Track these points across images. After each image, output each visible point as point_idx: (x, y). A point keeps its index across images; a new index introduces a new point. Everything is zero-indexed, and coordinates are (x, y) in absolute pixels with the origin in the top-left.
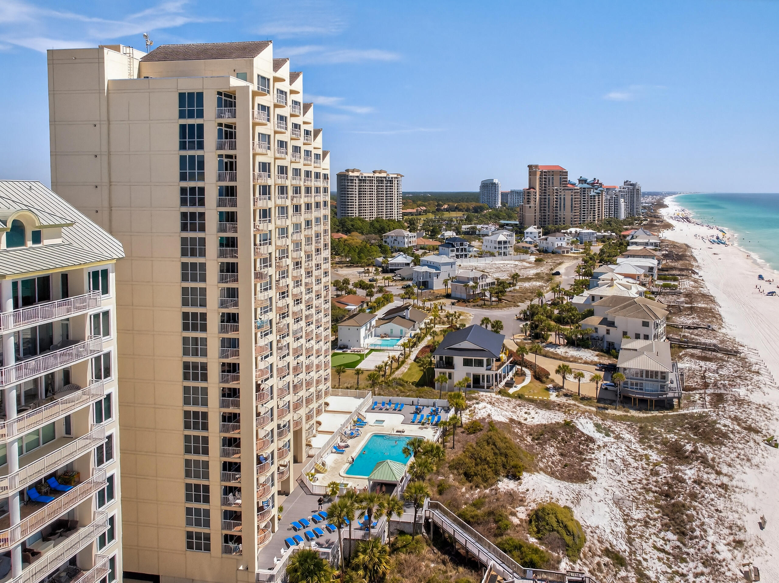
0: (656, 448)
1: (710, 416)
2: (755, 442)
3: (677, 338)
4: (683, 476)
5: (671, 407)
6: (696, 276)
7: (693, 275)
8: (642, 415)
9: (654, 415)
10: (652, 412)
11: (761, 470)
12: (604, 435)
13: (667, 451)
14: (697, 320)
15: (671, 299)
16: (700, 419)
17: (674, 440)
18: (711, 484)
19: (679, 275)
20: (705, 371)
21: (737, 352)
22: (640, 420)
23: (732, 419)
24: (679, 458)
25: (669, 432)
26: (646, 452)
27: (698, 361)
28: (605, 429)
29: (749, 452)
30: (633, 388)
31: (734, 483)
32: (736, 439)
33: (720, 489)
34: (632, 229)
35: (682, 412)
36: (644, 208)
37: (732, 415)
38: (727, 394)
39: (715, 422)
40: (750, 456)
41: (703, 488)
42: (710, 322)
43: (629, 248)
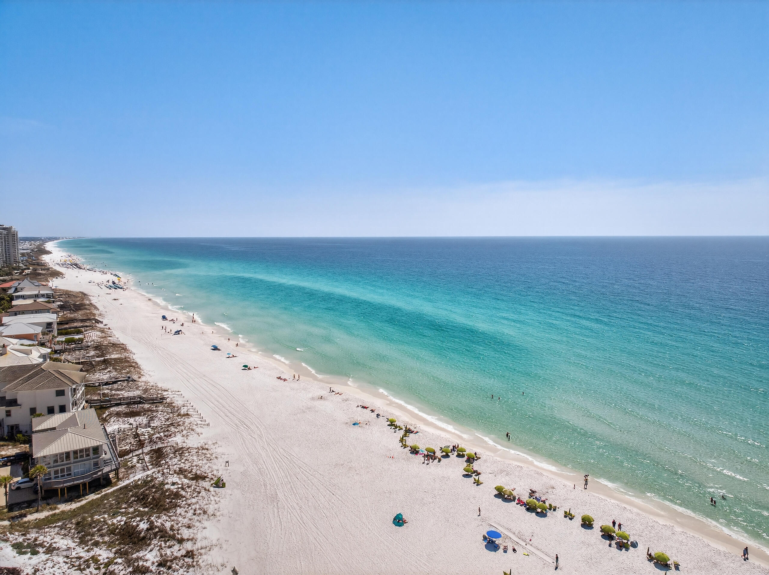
0: (103, 543)
1: (156, 478)
2: (205, 489)
3: (96, 398)
4: (145, 563)
5: (108, 483)
6: (100, 325)
7: (97, 325)
8: (74, 506)
9: (90, 499)
10: (87, 497)
11: (219, 518)
12: (29, 555)
13: (117, 540)
14: (114, 374)
15: (80, 355)
16: (145, 486)
17: (122, 523)
18: (176, 558)
19: (82, 327)
20: (137, 428)
21: (163, 398)
22: (74, 513)
23: (178, 474)
24: (134, 543)
25: (114, 515)
26: (92, 554)
27: (126, 419)
28: (29, 546)
29: (202, 503)
30: (58, 477)
31: (199, 545)
32: (189, 493)
33: (187, 560)
34: (12, 280)
35: (122, 484)
36: (23, 255)
37: (176, 468)
38: (166, 447)
39: (163, 484)
40: (205, 507)
41: (170, 568)
42: (128, 373)
43: (14, 303)
